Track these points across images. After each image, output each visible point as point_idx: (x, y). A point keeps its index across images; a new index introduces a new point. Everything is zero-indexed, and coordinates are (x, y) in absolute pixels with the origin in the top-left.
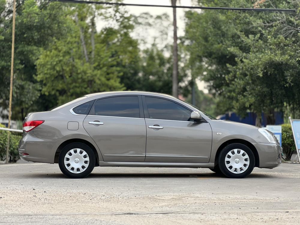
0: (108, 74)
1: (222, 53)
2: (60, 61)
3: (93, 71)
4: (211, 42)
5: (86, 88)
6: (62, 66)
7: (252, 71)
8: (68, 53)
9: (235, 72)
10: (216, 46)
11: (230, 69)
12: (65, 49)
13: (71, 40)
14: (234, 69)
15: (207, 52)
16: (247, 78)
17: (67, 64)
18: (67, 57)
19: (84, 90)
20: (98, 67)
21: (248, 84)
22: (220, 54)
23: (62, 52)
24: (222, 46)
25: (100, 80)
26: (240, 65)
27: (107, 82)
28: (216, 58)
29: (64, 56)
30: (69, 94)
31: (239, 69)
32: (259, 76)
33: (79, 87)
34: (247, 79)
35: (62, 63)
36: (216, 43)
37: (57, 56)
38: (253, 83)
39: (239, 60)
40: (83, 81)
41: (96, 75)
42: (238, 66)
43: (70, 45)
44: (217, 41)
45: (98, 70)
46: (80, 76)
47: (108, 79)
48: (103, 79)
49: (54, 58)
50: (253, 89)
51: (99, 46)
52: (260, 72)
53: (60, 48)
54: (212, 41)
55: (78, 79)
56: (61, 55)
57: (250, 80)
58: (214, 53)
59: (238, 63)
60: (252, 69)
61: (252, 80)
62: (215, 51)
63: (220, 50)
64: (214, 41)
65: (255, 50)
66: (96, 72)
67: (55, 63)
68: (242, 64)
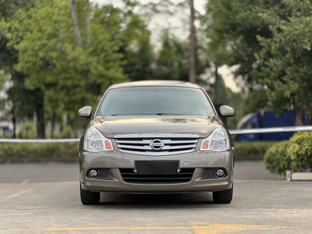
0: (107, 62)
1: (250, 24)
2: (44, 45)
3: (88, 57)
4: (236, 10)
5: (79, 80)
6: (47, 52)
7: (294, 44)
8: (54, 35)
9: (270, 47)
10: (243, 14)
11: (262, 44)
12: (49, 29)
13: (59, 18)
14: (268, 42)
15: (230, 24)
16: (288, 56)
17: (54, 49)
18: (53, 41)
19: (76, 82)
20: (94, 53)
21: (289, 64)
22: (248, 26)
23: (46, 33)
24: (250, 14)
25: (96, 69)
26: (277, 36)
27: (106, 72)
28: (242, 32)
29: (49, 39)
30: (58, 87)
31: (276, 42)
32: (306, 50)
33: (70, 79)
34: (286, 58)
35: (47, 48)
36: (243, 10)
37: (40, 39)
38: (296, 63)
39: (274, 29)
40: (76, 70)
41: (91, 63)
42: (275, 39)
43: (56, 25)
44: (243, 8)
45: (94, 56)
46: (71, 65)
47: (108, 69)
48: (101, 68)
49: (36, 42)
50: (297, 71)
51: (96, 26)
52: (308, 42)
53: (44, 28)
54: (236, 8)
55: (69, 68)
56: (45, 37)
57: (292, 58)
58: (240, 25)
59: (273, 32)
60: (294, 41)
61: (294, 58)
62: (240, 22)
63: (248, 19)
64: (238, 7)
65: (299, 14)
66: (91, 59)
67: (37, 48)
68: (279, 35)
